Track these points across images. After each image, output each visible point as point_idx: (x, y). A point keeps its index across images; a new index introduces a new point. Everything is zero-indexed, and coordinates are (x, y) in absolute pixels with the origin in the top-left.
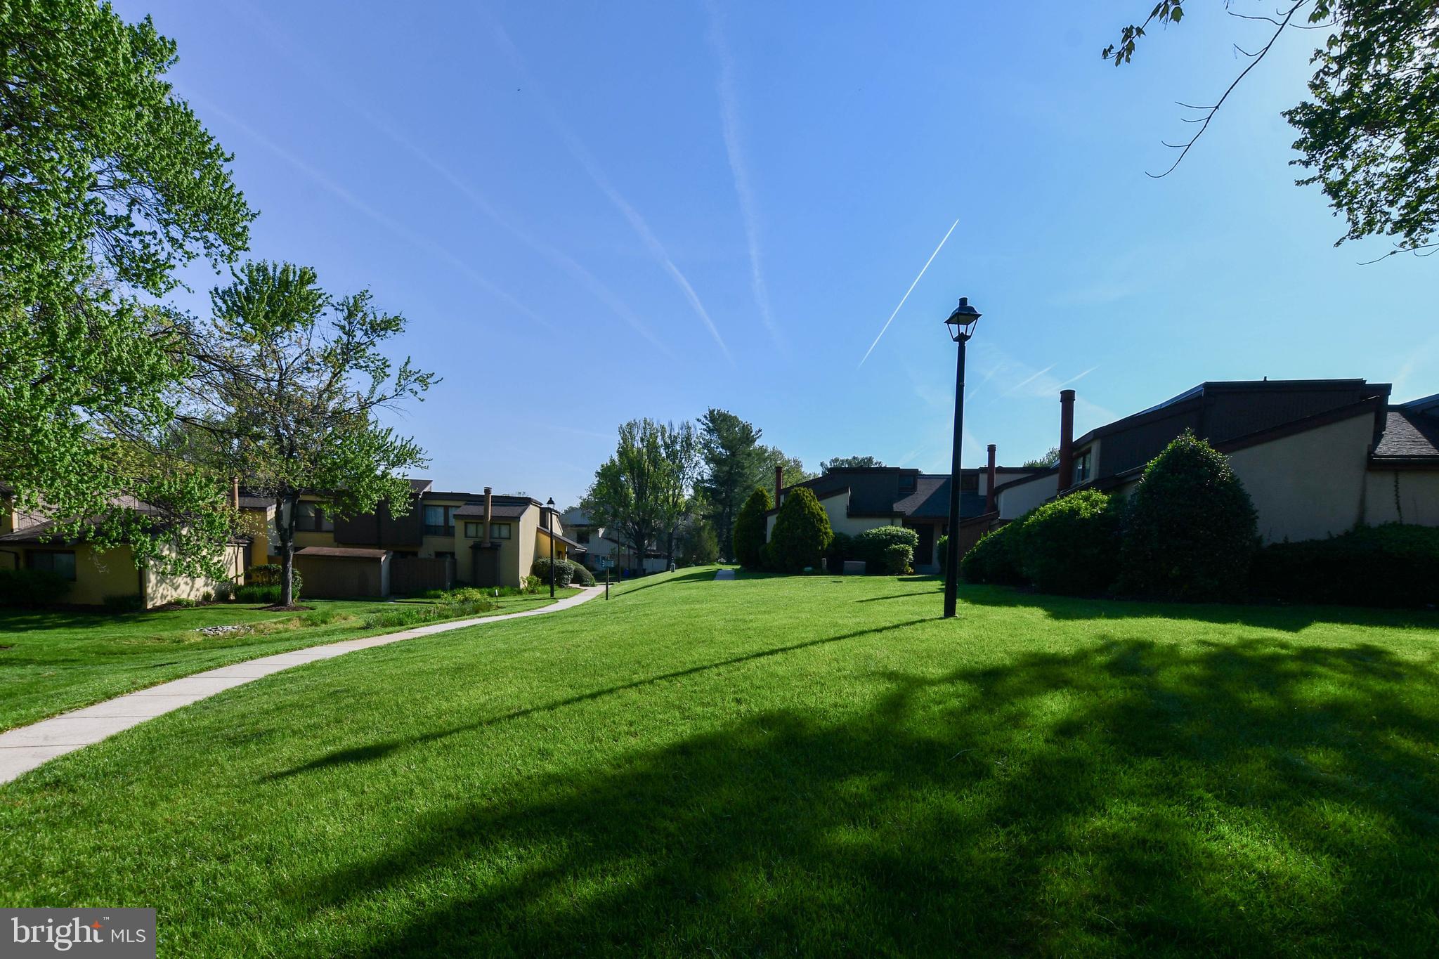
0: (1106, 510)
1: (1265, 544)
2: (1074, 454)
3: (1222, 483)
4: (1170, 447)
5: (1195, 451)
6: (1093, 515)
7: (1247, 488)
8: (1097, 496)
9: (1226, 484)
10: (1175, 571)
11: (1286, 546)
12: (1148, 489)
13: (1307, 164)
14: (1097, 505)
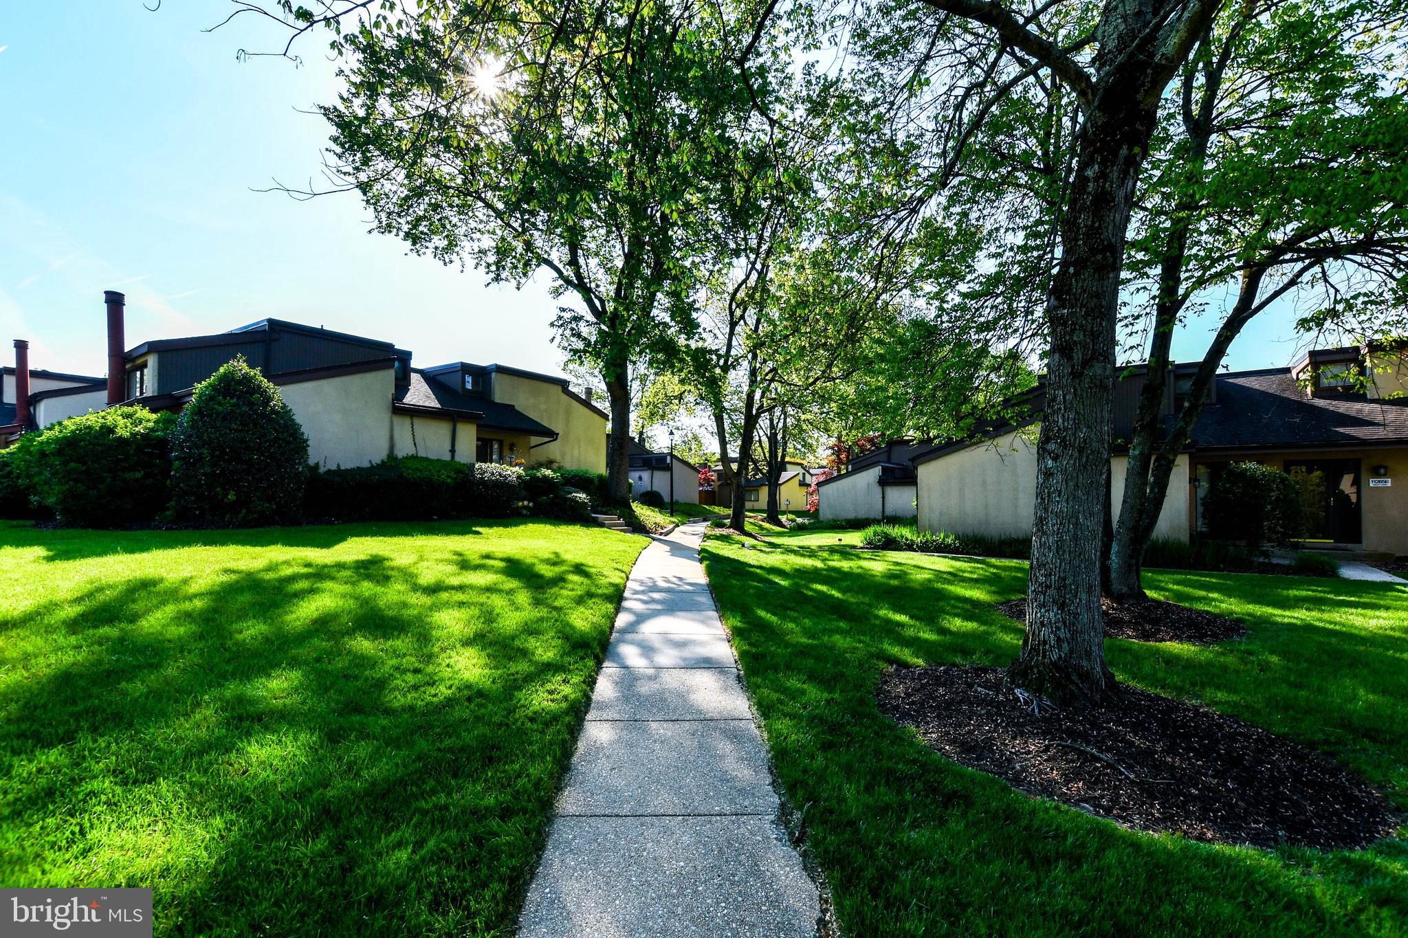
0: (152, 430)
1: (322, 470)
2: (128, 366)
3: (273, 411)
4: (222, 370)
5: (247, 379)
6: (134, 435)
7: (299, 418)
8: (144, 413)
9: (277, 413)
10: (232, 496)
11: (339, 472)
12: (199, 411)
13: (340, 157)
14: (141, 423)
